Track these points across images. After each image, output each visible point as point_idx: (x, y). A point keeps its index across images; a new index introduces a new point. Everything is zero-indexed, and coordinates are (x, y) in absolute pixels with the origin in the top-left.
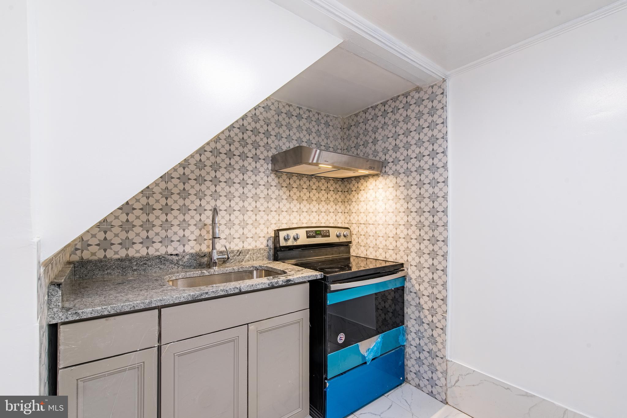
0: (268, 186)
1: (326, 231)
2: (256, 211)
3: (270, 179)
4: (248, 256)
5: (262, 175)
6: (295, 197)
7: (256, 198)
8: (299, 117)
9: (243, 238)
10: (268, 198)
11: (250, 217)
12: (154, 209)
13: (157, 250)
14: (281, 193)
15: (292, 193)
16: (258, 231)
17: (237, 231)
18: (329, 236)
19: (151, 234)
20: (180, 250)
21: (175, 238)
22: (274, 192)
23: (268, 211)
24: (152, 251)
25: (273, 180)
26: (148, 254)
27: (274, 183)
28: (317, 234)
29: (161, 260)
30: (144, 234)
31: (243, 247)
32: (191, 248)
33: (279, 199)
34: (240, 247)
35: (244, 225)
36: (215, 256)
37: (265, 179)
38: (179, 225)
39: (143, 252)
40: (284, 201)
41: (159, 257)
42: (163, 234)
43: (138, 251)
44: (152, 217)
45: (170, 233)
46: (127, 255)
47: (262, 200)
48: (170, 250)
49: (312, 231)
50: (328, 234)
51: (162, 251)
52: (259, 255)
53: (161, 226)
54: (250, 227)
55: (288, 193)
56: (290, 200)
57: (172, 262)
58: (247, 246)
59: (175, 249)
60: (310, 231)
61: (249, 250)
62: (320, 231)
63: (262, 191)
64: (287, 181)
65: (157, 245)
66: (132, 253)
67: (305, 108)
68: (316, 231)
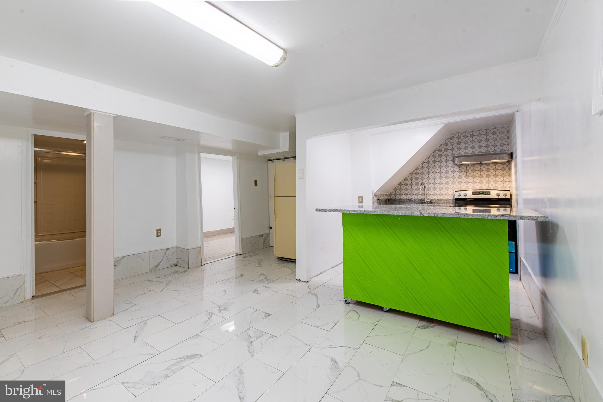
0: (453, 172)
1: (488, 192)
2: (447, 183)
3: (454, 169)
4: (442, 202)
5: (450, 167)
6: (470, 175)
7: (447, 178)
8: (472, 136)
9: (441, 194)
10: (453, 177)
11: (444, 186)
12: (408, 184)
13: (409, 197)
14: (461, 174)
15: (468, 174)
16: (448, 192)
17: (438, 192)
18: (490, 195)
19: (407, 192)
20: (416, 198)
21: (414, 194)
22: (457, 174)
23: (454, 183)
24: (407, 198)
25: (456, 169)
26: (406, 198)
27: (457, 170)
28: (480, 193)
29: (410, 200)
30: (405, 192)
31: (441, 198)
32: (420, 197)
33: (460, 177)
34: (439, 198)
35: (441, 189)
36: (426, 200)
37: (452, 169)
38: (415, 189)
39: (405, 197)
40: (463, 178)
41: (409, 199)
42: (411, 192)
43: (403, 197)
44: (407, 187)
45: (413, 192)
46: (401, 198)
47: (450, 179)
48: (413, 197)
49: (477, 192)
50: (489, 194)
51: (410, 198)
52: (448, 202)
53: (410, 189)
54: (444, 190)
55: (465, 174)
56: (467, 177)
57: (413, 201)
58: (442, 198)
59: (414, 197)
60: (475, 192)
61: (443, 199)
62: (483, 192)
63: (450, 175)
64: (465, 168)
65: (409, 196)
66: (402, 197)
67: (476, 130)
68: (480, 192)
